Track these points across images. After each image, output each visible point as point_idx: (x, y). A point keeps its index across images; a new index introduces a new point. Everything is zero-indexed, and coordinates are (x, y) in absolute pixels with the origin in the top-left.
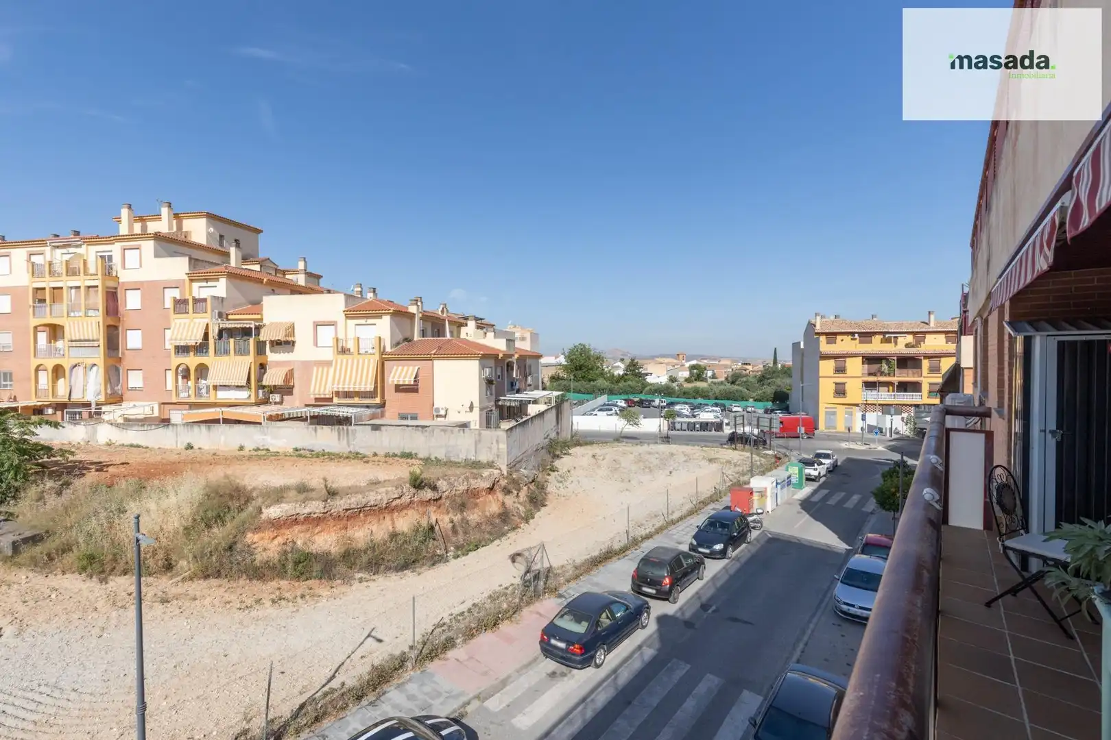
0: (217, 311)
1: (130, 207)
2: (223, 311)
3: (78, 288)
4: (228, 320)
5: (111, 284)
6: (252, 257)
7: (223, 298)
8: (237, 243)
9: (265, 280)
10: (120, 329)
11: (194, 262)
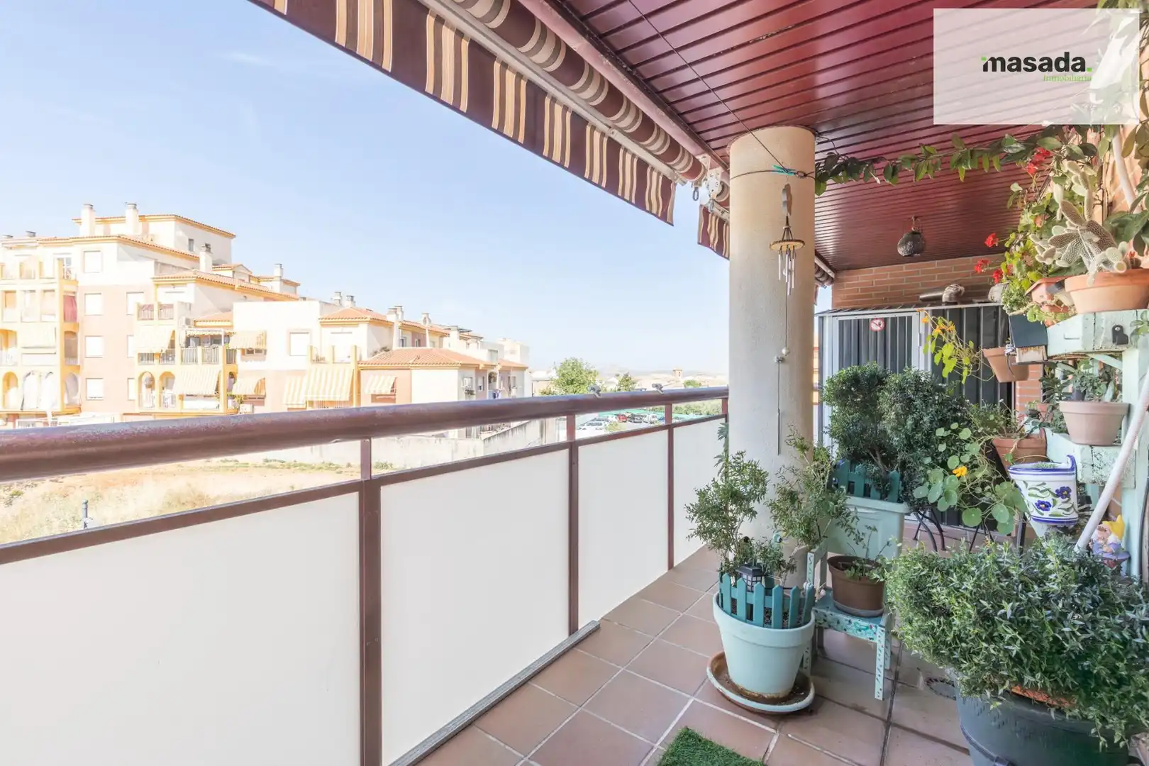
0: (184, 319)
1: (91, 208)
2: (190, 317)
3: (33, 291)
4: (195, 326)
5: (70, 288)
6: (226, 263)
7: (191, 304)
8: (208, 248)
9: (237, 286)
10: (79, 335)
11: (160, 266)
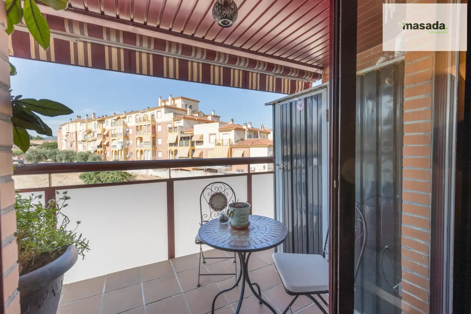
0: (180, 131)
1: (161, 98)
2: (182, 131)
3: (146, 125)
4: (184, 134)
5: (154, 123)
6: (196, 111)
7: (182, 126)
8: (191, 107)
9: (196, 119)
10: (156, 138)
11: (175, 114)
